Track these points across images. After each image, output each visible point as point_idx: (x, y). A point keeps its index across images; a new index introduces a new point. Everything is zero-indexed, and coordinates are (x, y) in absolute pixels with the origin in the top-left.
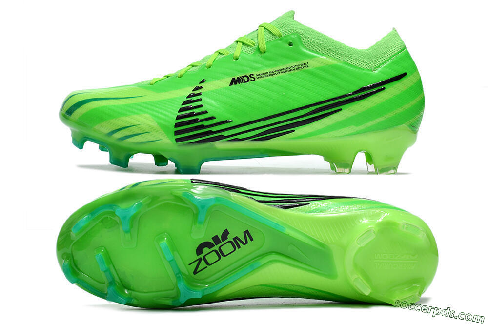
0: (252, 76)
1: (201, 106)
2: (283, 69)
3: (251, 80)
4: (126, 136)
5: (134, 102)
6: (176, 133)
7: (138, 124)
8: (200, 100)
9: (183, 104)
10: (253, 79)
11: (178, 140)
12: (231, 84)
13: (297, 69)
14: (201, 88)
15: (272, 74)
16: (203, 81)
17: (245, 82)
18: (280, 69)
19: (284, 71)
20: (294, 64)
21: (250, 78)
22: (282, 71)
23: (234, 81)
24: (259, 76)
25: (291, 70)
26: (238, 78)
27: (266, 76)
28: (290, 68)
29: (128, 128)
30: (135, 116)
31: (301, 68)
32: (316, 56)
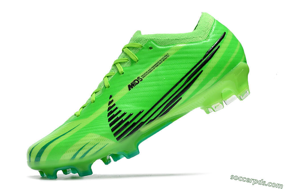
0: (139, 78)
1: (120, 111)
2: (155, 65)
3: (140, 81)
4: (85, 153)
5: (77, 131)
6: (115, 135)
7: (88, 142)
8: (117, 108)
9: (108, 116)
10: (141, 80)
11: (118, 139)
12: (130, 89)
13: (163, 60)
14: (112, 101)
15: (150, 71)
16: (111, 97)
17: (137, 84)
18: (153, 65)
19: (156, 65)
20: (160, 58)
21: (139, 80)
22: (155, 66)
23: (130, 87)
24: (144, 76)
25: (160, 63)
26: (131, 83)
27: (147, 74)
28: (159, 62)
29: (84, 148)
30: (84, 139)
31: (165, 59)
32: (170, 48)
